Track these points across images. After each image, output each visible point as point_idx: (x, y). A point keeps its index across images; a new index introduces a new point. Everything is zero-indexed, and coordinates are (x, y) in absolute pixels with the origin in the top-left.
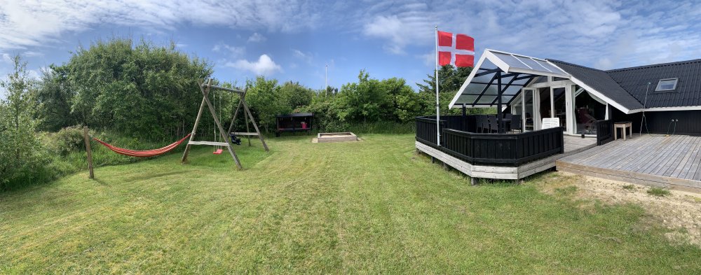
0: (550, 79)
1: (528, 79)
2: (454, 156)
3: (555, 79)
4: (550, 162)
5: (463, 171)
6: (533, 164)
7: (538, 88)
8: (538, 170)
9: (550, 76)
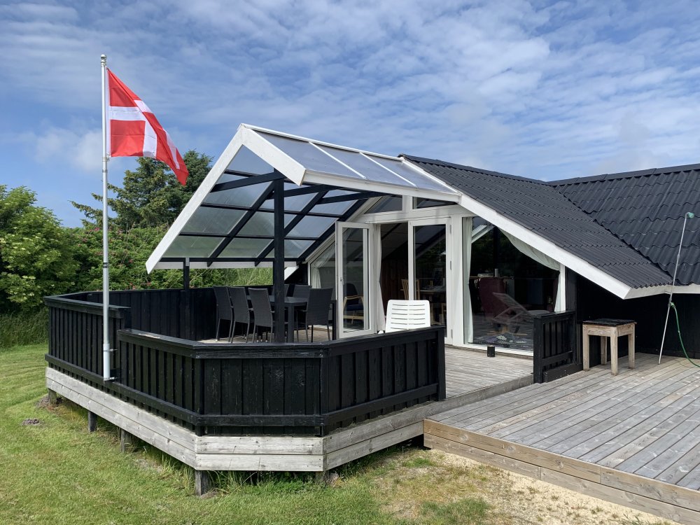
0: (408, 204)
1: (350, 203)
2: (149, 409)
3: (420, 203)
4: (410, 423)
5: (173, 454)
6: (366, 428)
7: (376, 225)
8: (378, 445)
9: (409, 196)
